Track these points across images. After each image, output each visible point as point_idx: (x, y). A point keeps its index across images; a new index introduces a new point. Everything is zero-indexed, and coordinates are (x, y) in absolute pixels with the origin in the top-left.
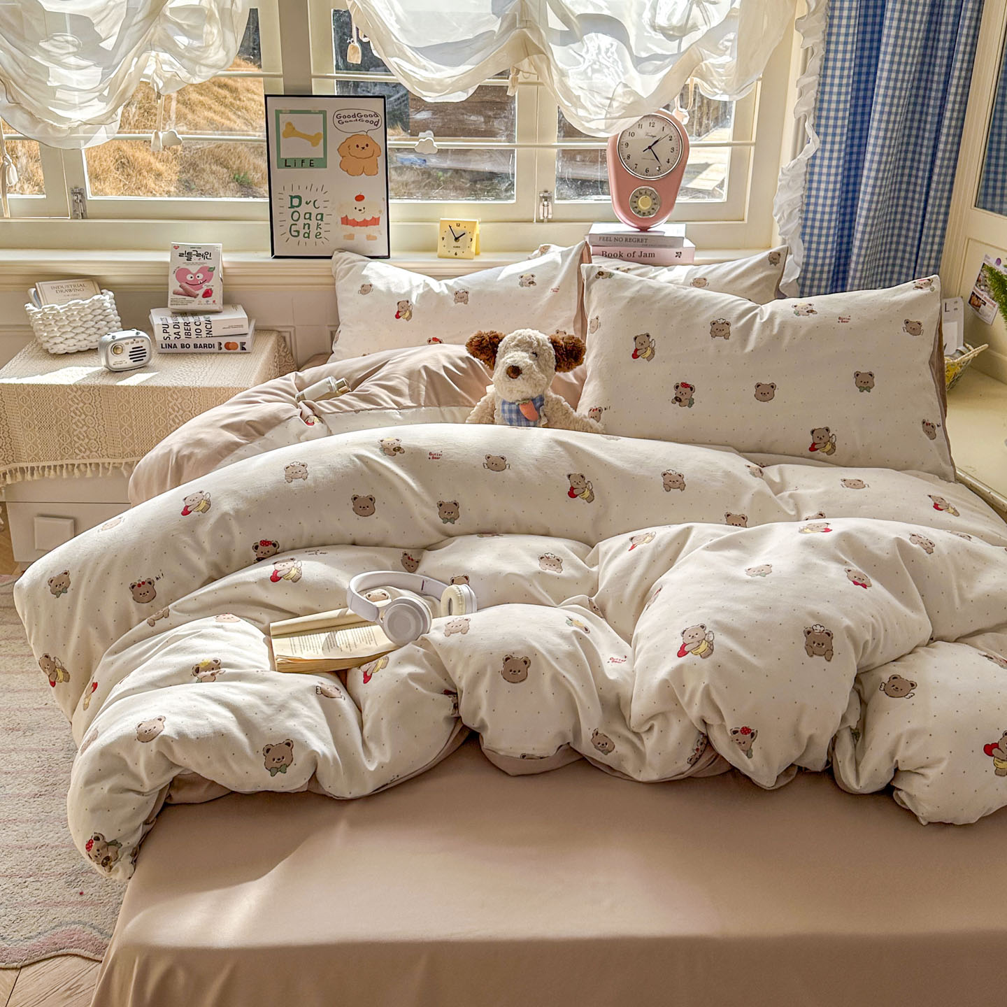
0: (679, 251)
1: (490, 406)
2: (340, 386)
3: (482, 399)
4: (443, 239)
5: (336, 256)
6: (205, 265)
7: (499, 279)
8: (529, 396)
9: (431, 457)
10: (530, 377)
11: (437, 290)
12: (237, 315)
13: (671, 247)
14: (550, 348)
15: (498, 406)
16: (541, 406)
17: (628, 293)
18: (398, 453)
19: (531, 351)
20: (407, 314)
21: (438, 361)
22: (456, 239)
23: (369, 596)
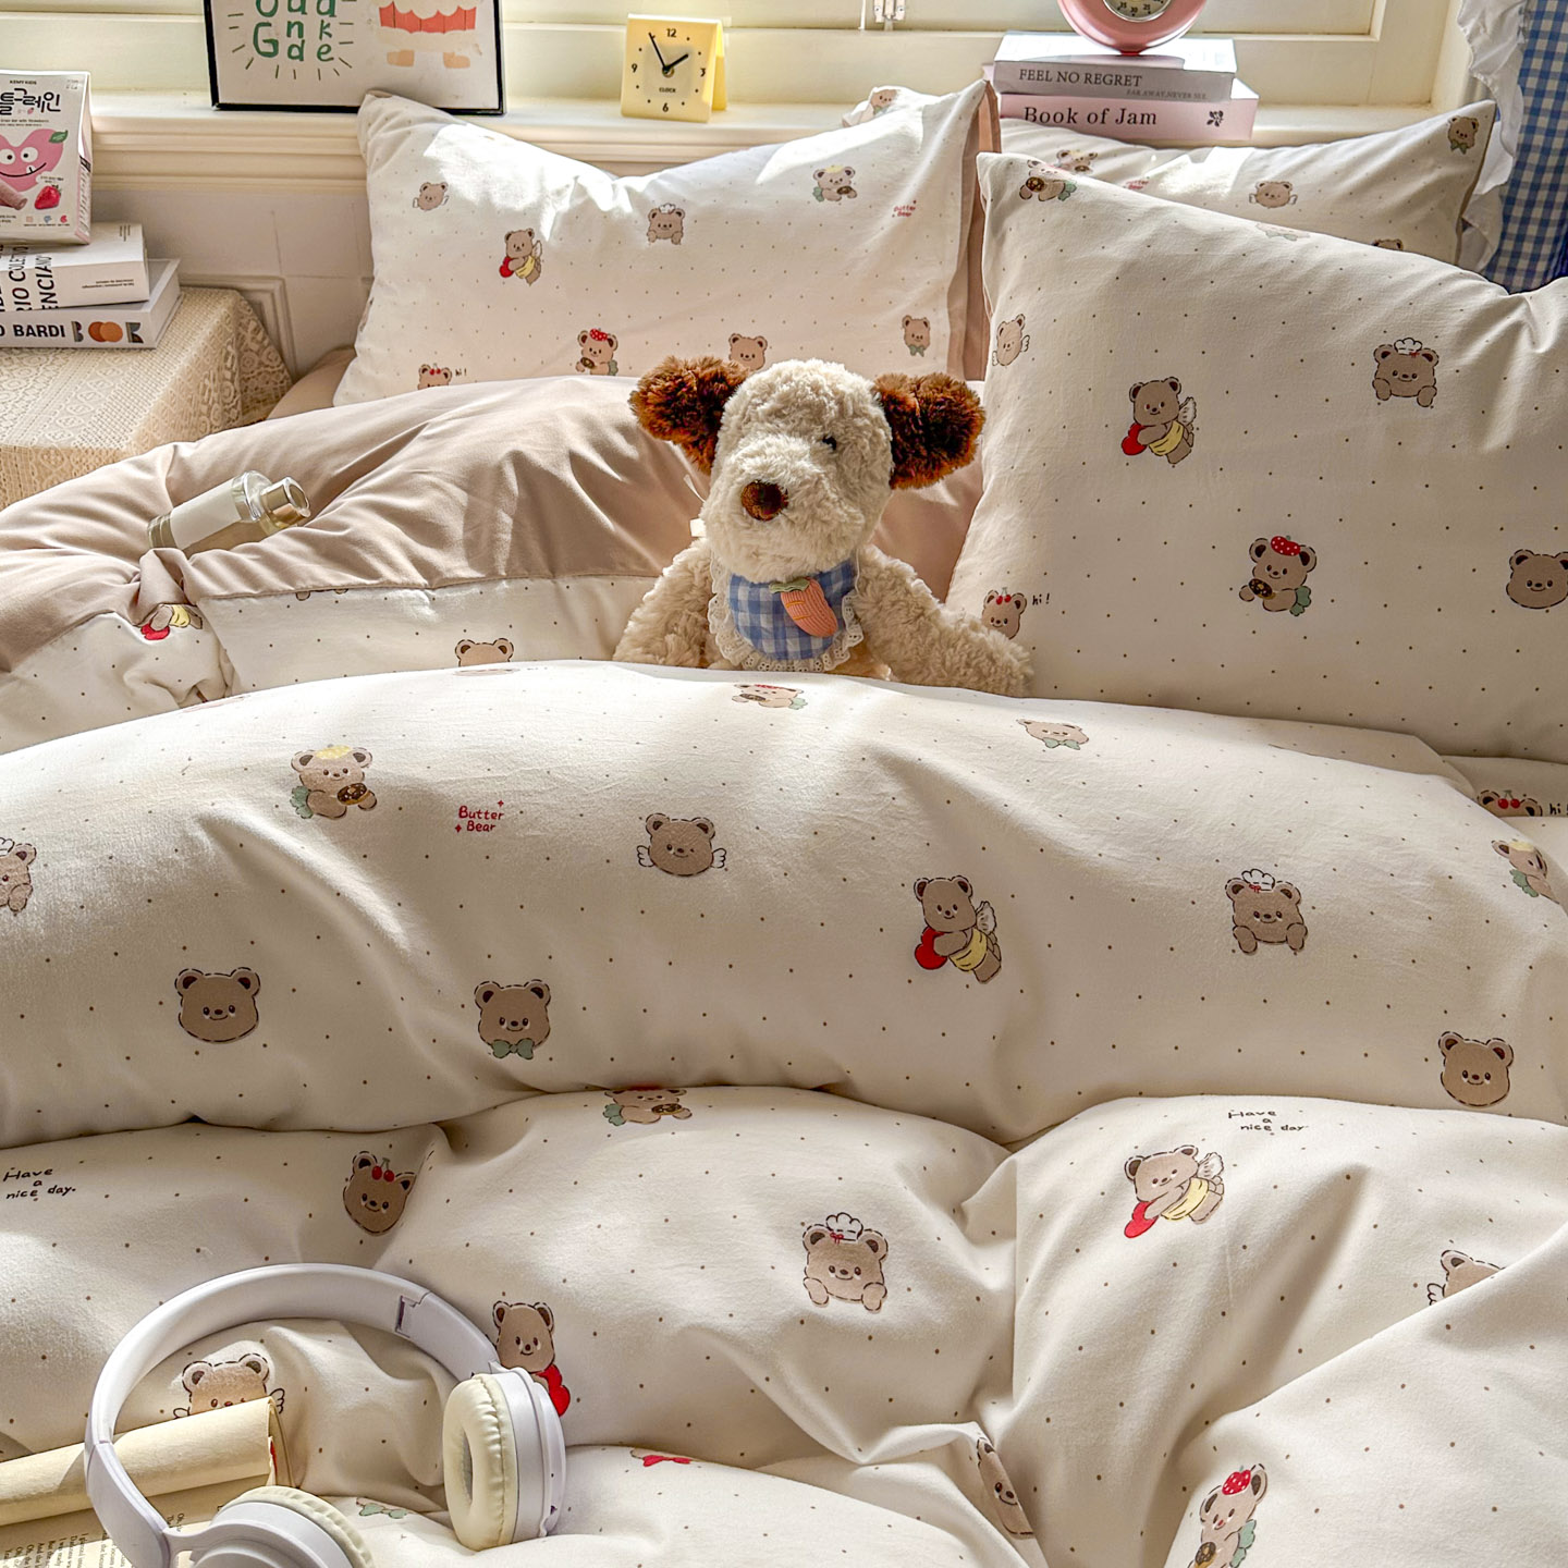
0: (1215, 107)
1: (697, 581)
2: (271, 503)
3: (679, 559)
4: (635, 67)
5: (370, 106)
6: (44, 126)
7: (762, 178)
8: (809, 570)
9: (464, 822)
10: (813, 517)
11: (605, 203)
12: (123, 254)
13: (1200, 97)
14: (875, 421)
15: (720, 587)
16: (845, 591)
17: (1119, 249)
18: (353, 808)
19: (818, 432)
20: (530, 266)
21: (556, 437)
22: (667, 69)
23: (197, 1377)
